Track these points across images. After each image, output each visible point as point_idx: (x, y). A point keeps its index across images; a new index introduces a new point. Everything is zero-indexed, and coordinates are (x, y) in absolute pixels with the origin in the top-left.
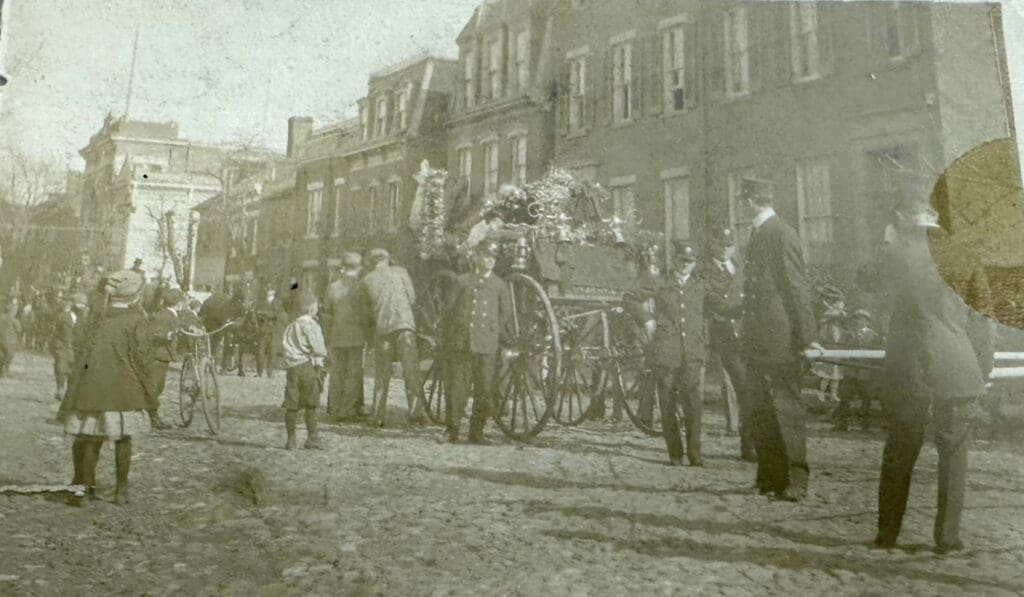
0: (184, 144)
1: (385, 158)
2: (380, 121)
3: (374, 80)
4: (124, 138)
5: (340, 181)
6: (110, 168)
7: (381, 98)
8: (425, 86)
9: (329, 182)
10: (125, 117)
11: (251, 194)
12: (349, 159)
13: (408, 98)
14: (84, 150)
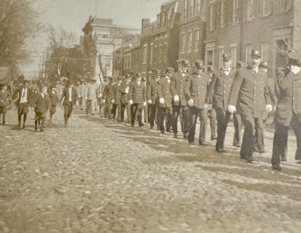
0: (115, 27)
1: (163, 36)
2: (163, 22)
3: (162, 7)
4: (95, 25)
5: (152, 44)
6: (91, 36)
7: (163, 14)
8: (175, 11)
9: (149, 44)
10: (95, 17)
11: (129, 47)
12: (154, 36)
13: (170, 15)
14: (84, 28)
